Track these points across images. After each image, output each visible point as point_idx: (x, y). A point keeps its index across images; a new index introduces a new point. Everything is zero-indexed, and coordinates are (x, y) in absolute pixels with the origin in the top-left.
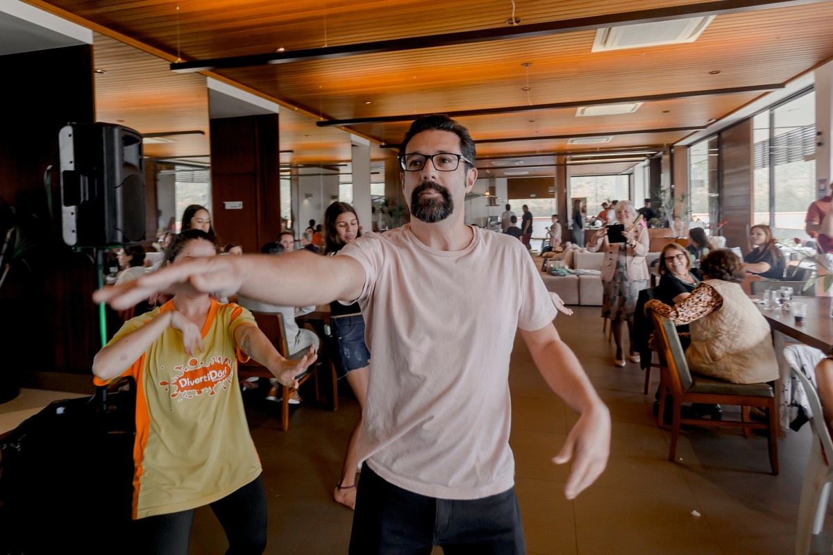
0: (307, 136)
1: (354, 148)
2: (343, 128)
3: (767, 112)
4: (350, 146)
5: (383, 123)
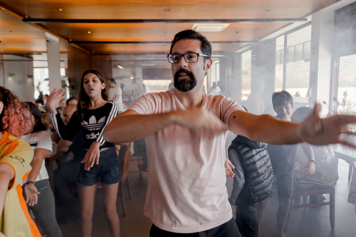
0: (11, 31)
1: (48, 42)
2: (40, 27)
3: (283, 37)
4: (45, 41)
5: (71, 24)
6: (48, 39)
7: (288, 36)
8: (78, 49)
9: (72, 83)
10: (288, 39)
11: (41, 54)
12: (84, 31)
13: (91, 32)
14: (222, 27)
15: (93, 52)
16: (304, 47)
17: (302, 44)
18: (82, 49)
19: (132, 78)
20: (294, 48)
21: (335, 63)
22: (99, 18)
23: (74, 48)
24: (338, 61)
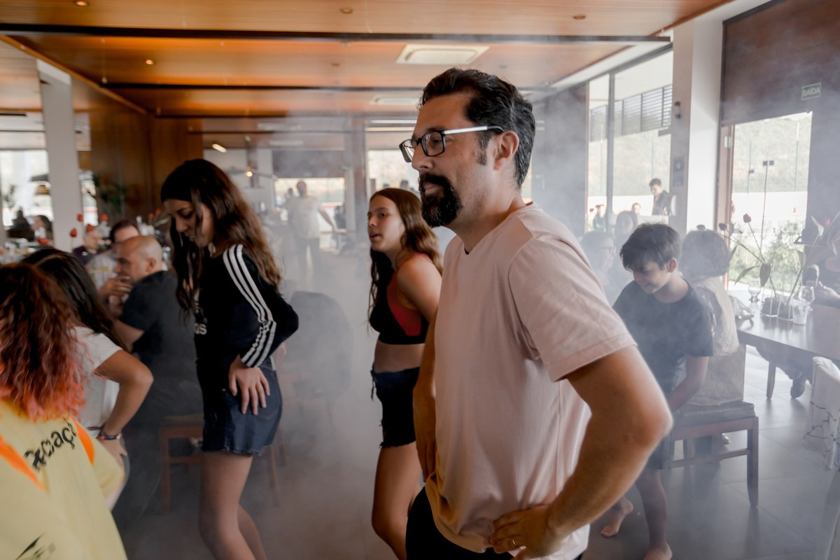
1: (44, 85)
2: (23, 47)
3: (607, 77)
4: (35, 84)
5: (104, 40)
6: (44, 79)
7: (618, 76)
8: (117, 103)
9: (104, 188)
10: (617, 83)
11: (24, 115)
12: (136, 59)
13: (155, 62)
14: (472, 54)
15: (159, 111)
16: (644, 102)
17: (640, 97)
18: (129, 104)
19: (250, 174)
20: (621, 106)
21: (726, 138)
22: (184, 25)
23: (109, 101)
24: (731, 134)
